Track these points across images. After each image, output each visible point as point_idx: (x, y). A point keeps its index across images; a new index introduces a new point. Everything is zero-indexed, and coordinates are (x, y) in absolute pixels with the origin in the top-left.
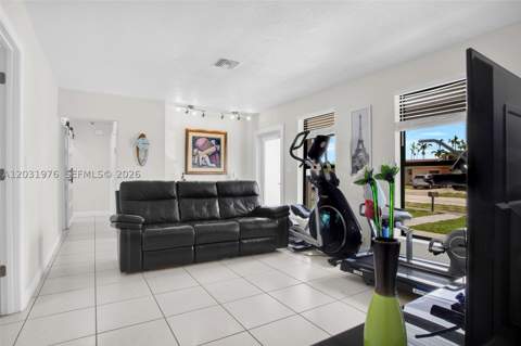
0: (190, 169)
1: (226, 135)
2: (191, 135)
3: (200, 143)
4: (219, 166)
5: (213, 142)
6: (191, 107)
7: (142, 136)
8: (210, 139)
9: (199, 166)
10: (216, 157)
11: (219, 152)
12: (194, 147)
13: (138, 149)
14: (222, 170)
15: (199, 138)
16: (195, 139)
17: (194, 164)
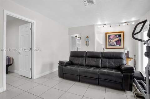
0: (108, 47)
1: (123, 33)
2: (107, 35)
3: (111, 37)
4: (120, 45)
5: (118, 36)
6: (105, 25)
7: (87, 37)
8: (116, 35)
9: (111, 46)
10: (119, 42)
11: (120, 40)
12: (109, 39)
13: (86, 41)
14: (122, 47)
15: (111, 35)
16: (109, 36)
17: (109, 45)
